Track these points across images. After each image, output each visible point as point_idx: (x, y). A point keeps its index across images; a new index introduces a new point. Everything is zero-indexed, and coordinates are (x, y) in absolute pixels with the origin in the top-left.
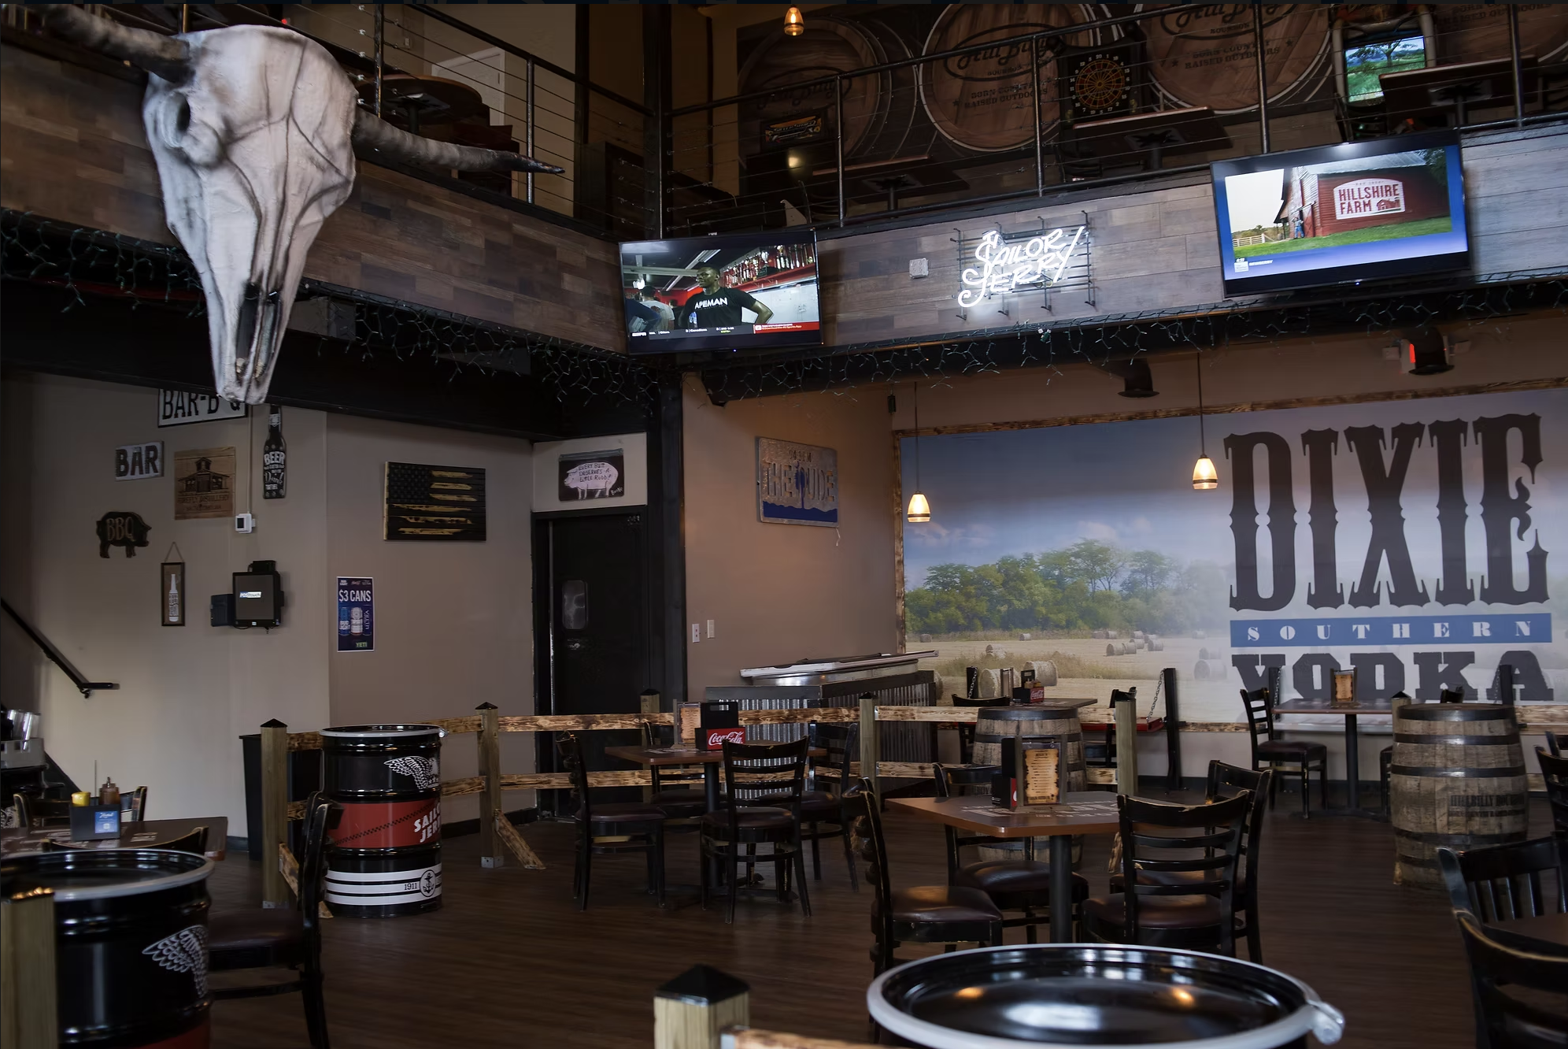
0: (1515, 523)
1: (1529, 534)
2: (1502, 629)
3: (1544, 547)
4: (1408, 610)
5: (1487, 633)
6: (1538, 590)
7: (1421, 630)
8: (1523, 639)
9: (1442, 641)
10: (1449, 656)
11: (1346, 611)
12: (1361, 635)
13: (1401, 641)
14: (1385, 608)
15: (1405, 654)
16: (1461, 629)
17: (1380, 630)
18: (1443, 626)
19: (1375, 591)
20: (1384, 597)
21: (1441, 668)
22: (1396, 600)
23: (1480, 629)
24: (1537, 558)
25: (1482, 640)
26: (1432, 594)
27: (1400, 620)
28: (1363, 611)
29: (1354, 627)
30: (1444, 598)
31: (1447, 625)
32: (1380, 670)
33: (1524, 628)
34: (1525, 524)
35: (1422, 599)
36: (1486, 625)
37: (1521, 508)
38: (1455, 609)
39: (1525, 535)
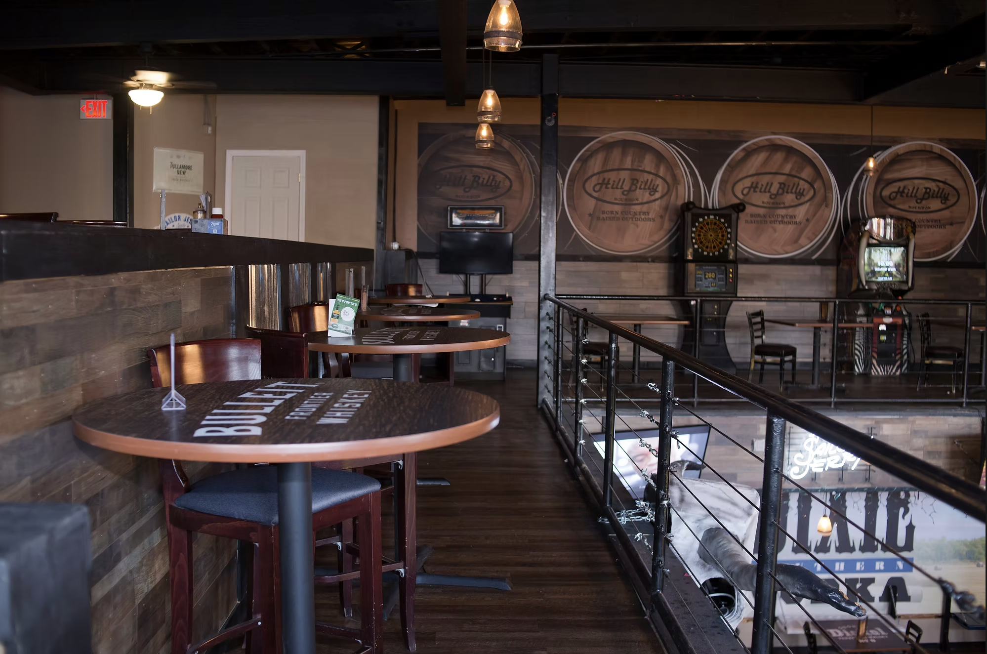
0: (902, 510)
1: (908, 517)
2: (890, 566)
3: (914, 523)
4: (845, 556)
5: (882, 568)
6: (909, 546)
7: (850, 566)
8: (899, 570)
9: (860, 572)
10: (863, 580)
12: (819, 569)
13: (839, 572)
14: (832, 555)
16: (870, 566)
18: (861, 564)
19: (828, 546)
20: (833, 548)
21: (858, 586)
22: (839, 550)
23: (879, 565)
24: (910, 529)
25: (880, 571)
26: (857, 547)
27: (840, 561)
28: (821, 556)
29: (815, 564)
30: (863, 549)
31: (863, 563)
33: (900, 565)
34: (907, 511)
35: (852, 550)
36: (882, 563)
37: (905, 504)
38: (868, 555)
39: (906, 517)
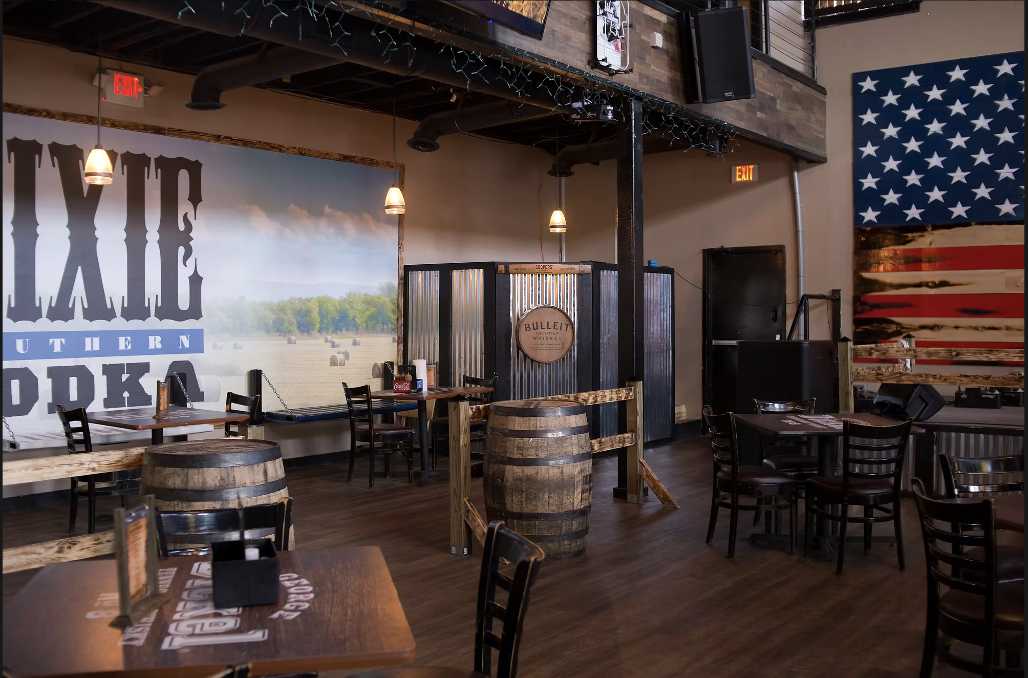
0: (181, 251)
1: (190, 261)
2: (170, 343)
3: (200, 273)
4: (100, 325)
5: (159, 346)
6: (195, 311)
7: (109, 343)
8: (185, 350)
9: (125, 353)
10: (130, 366)
11: (43, 325)
12: (57, 348)
13: (92, 354)
14: (79, 323)
15: (95, 366)
16: (139, 342)
17: (75, 343)
18: (126, 340)
19: (70, 306)
20: (79, 312)
21: (125, 377)
22: (89, 315)
23: (155, 342)
24: (196, 281)
25: (156, 352)
26: (118, 310)
27: (92, 334)
28: (59, 326)
29: (51, 341)
30: (128, 314)
31: (129, 338)
32: (73, 381)
33: (185, 341)
34: (189, 253)
35: (109, 315)
36: (159, 339)
37: (185, 239)
38: (136, 325)
39: (188, 262)
